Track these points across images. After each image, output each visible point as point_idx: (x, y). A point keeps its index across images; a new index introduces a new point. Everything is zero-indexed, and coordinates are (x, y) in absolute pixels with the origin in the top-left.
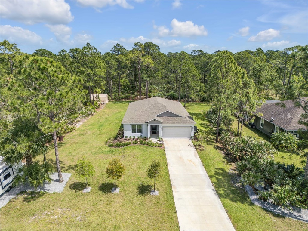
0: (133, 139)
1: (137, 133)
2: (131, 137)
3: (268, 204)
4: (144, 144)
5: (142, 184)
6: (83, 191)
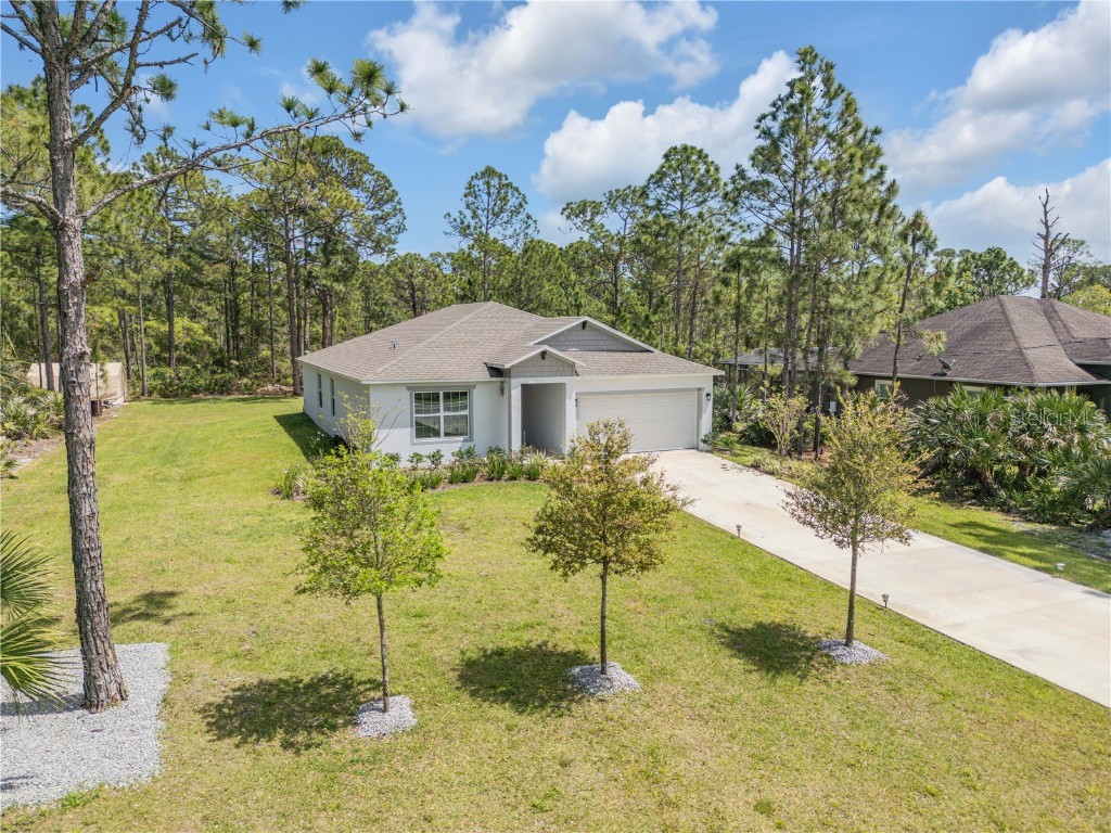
0: (434, 465)
1: (442, 439)
2: (417, 457)
4: (512, 478)
5: (722, 626)
6: (361, 733)
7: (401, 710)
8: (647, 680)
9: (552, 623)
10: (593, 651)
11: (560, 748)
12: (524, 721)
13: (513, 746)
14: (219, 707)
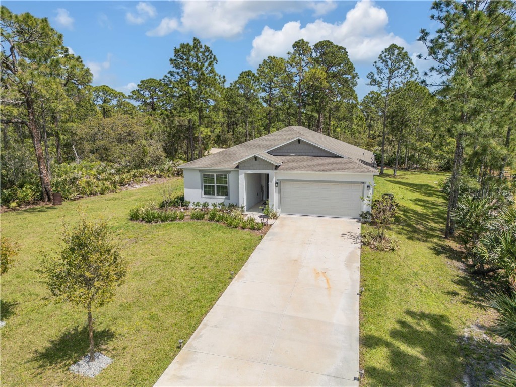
4: (217, 221)
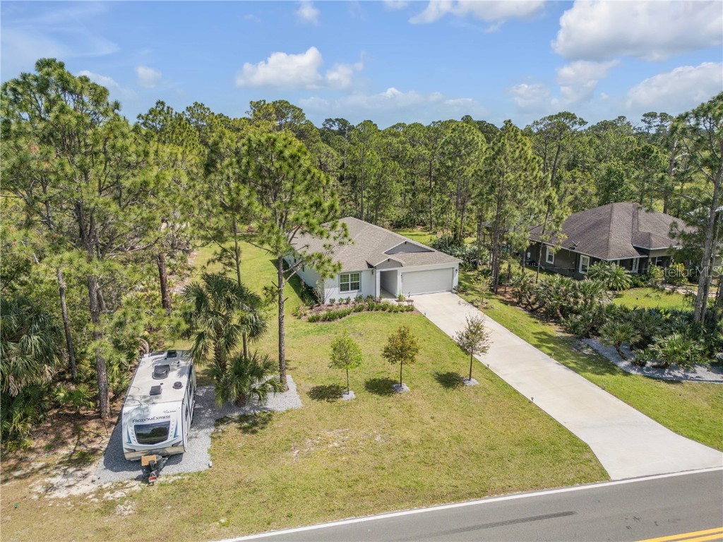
0: (347, 303)
1: (350, 291)
2: (341, 300)
3: (648, 369)
4: (377, 310)
5: (437, 373)
6: (343, 399)
7: (352, 395)
8: (412, 389)
9: (389, 371)
10: (398, 380)
11: (389, 404)
12: (381, 398)
13: (378, 403)
14: (310, 393)
